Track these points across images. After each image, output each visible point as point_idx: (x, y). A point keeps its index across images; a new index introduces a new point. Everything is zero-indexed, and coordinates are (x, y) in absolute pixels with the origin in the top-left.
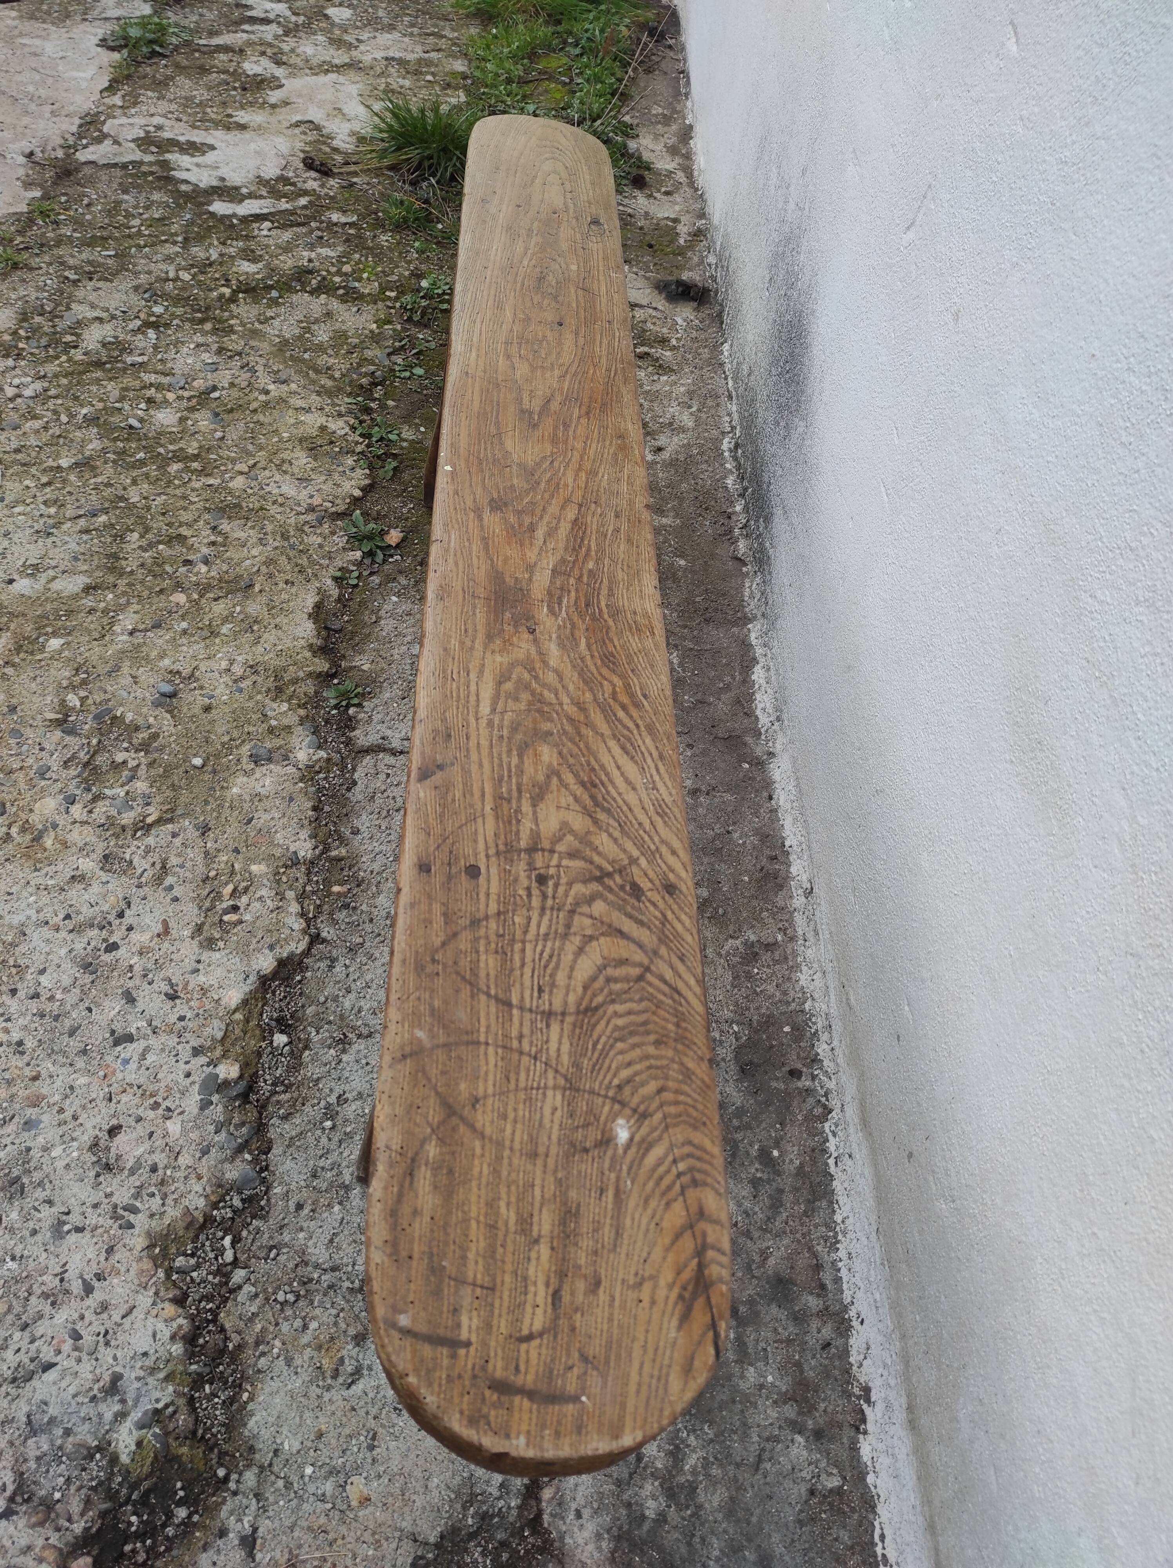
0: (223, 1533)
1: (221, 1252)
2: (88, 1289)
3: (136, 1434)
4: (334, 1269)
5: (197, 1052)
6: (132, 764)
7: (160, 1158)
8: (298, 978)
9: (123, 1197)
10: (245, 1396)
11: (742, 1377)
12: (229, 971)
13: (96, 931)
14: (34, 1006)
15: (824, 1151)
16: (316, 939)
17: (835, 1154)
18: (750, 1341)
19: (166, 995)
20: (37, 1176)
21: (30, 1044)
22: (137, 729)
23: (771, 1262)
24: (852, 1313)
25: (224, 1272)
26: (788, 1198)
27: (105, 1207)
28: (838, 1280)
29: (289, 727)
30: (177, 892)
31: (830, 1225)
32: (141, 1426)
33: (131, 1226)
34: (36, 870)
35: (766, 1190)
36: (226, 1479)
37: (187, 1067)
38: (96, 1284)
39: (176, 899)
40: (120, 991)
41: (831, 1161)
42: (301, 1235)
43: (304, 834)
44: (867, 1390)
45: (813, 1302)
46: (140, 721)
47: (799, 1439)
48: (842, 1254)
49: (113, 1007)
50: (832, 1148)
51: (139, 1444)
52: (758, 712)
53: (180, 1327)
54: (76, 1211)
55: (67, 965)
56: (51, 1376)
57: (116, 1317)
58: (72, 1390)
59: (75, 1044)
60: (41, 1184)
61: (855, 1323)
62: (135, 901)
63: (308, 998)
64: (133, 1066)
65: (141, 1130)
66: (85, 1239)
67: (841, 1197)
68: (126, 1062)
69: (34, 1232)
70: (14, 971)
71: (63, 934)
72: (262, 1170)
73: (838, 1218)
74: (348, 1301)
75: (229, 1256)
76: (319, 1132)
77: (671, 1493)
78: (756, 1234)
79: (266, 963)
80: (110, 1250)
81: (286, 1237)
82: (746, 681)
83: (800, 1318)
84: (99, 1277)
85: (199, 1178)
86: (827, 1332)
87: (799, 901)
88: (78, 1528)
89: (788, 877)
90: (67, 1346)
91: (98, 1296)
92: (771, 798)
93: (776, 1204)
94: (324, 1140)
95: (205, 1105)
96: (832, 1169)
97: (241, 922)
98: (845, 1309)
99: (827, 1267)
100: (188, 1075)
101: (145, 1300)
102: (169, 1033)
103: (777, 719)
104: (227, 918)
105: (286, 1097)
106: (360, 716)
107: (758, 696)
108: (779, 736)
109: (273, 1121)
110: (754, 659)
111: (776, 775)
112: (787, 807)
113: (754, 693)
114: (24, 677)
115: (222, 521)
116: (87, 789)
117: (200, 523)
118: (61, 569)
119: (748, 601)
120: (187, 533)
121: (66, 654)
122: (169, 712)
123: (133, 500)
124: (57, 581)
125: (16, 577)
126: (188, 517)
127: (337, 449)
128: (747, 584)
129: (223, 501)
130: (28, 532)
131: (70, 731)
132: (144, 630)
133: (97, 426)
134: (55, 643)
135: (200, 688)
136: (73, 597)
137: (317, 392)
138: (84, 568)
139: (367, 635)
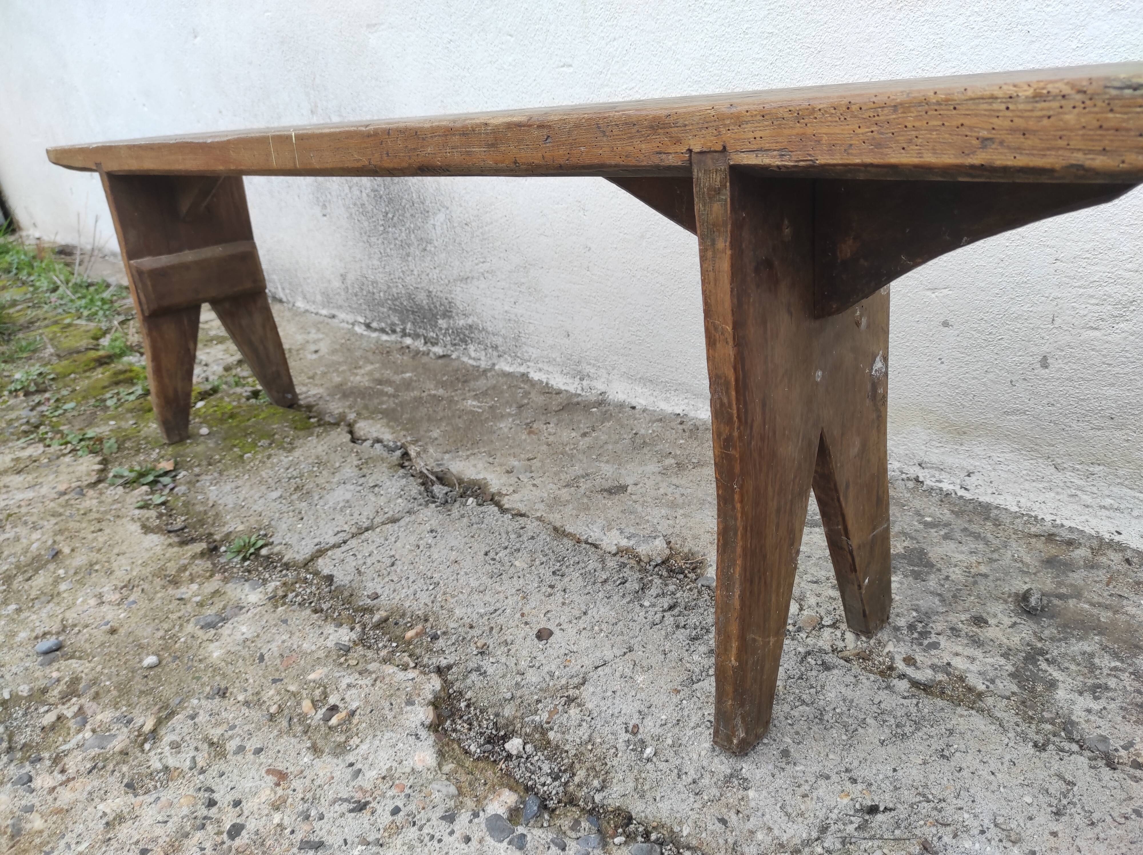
4: (824, 829)
5: (450, 818)
6: (71, 713)
8: (463, 705)
11: (1133, 617)
12: (394, 746)
13: (199, 835)
16: (442, 671)
17: (957, 488)
18: (1096, 599)
19: (351, 811)
22: (44, 691)
23: (1027, 559)
24: (1107, 536)
26: (975, 528)
28: (1071, 529)
29: (217, 592)
30: (252, 745)
31: (1016, 516)
35: (958, 535)
37: (457, 835)
39: (258, 751)
41: (961, 493)
42: (760, 836)
43: (330, 628)
45: (1081, 553)
46: (42, 683)
48: (1048, 518)
50: (951, 487)
52: (563, 388)
61: (1117, 538)
62: (213, 783)
63: (493, 706)
67: (997, 501)
72: (647, 835)
73: (1015, 509)
74: (872, 838)
76: (649, 766)
78: (995, 556)
79: (420, 715)
82: (534, 384)
83: (1091, 566)
86: (1116, 557)
92: (634, 408)
93: (977, 537)
94: (663, 766)
95: (519, 843)
96: (968, 496)
97: (352, 714)
98: (1101, 539)
99: (1054, 530)
100: (468, 841)
102: (399, 830)
103: (582, 379)
104: (334, 721)
105: (581, 775)
106: (276, 549)
107: (552, 382)
108: (594, 383)
109: (598, 798)
110: (523, 375)
111: (621, 397)
112: (652, 399)
113: (547, 384)
116: (36, 761)
119: (479, 363)
122: (69, 658)
127: (46, 461)
128: (466, 360)
135: (86, 626)
139: (216, 515)
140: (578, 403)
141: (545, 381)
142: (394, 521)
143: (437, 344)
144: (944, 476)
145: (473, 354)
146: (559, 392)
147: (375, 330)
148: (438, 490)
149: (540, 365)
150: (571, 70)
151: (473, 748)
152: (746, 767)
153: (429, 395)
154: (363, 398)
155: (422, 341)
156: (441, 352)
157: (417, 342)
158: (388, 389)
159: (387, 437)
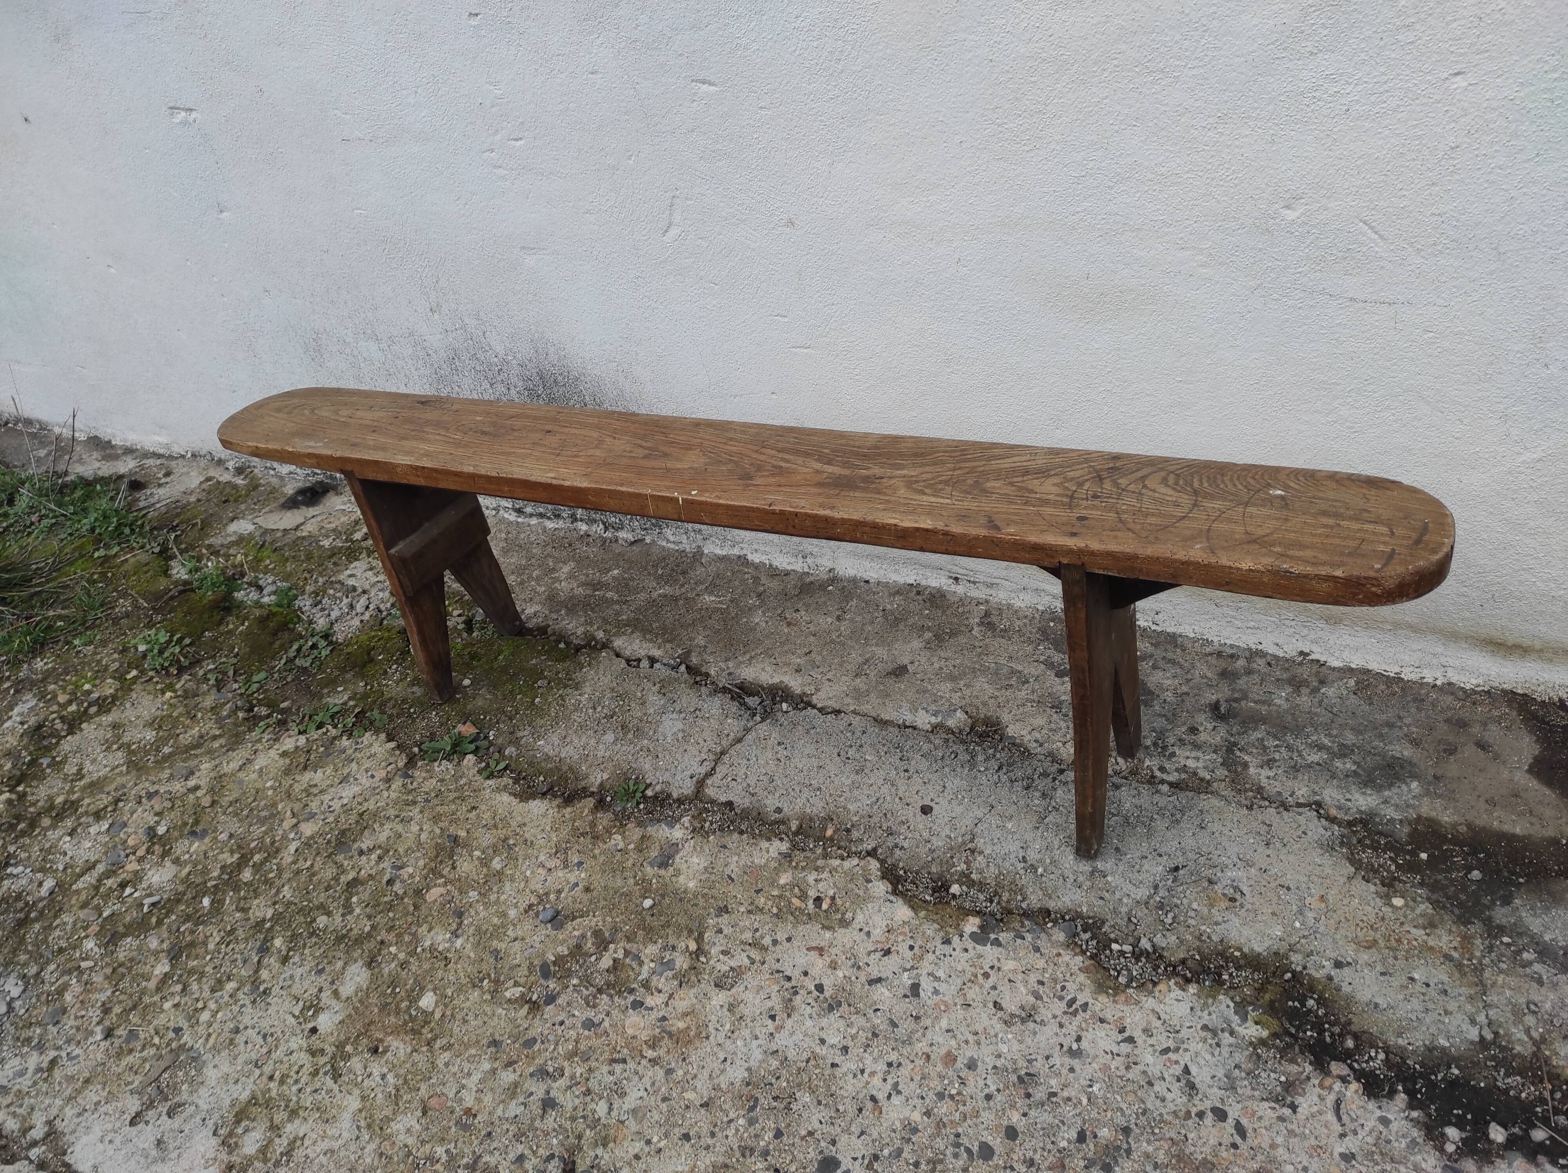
0: (1330, 978)
1: (1122, 953)
2: (1131, 1040)
3: (1250, 1023)
4: (1156, 887)
5: (947, 942)
6: (620, 954)
7: (1033, 978)
8: (901, 872)
9: (1059, 1007)
10: (1237, 954)
11: (1280, 706)
12: (880, 911)
13: (798, 997)
14: (855, 1051)
15: (1145, 630)
16: (872, 853)
17: (1150, 624)
18: (1257, 698)
19: (884, 955)
20: (1022, 1063)
21: (893, 1057)
22: (578, 947)
23: (1209, 675)
24: (1253, 647)
25: (1138, 954)
26: (1170, 655)
27: (1065, 1020)
28: (1231, 646)
29: (643, 837)
30: (781, 936)
31: (1195, 641)
32: (1244, 1019)
33: (1086, 1004)
34: (707, 1038)
35: (1161, 664)
36: (1294, 973)
37: (958, 950)
38: (1126, 1034)
39: (789, 940)
40: (867, 987)
41: (1154, 627)
42: (1125, 900)
43: (764, 844)
44: (1301, 653)
45: (1241, 663)
46: (572, 942)
47: (1323, 690)
48: (1216, 639)
49: (882, 993)
50: (1146, 624)
51: (1257, 1023)
52: (789, 568)
53: (1176, 984)
54: (1061, 1039)
55: (824, 1022)
56: (1193, 1070)
57: (1158, 1023)
58: (1208, 1057)
59: (906, 1026)
60: (1030, 1061)
61: (1260, 647)
62: (778, 966)
63: (923, 868)
64: (942, 987)
65: (1004, 988)
66: (1087, 1037)
67: (1179, 630)
68: (936, 992)
69: (1072, 1070)
70: (812, 1062)
71: (789, 1023)
72: (1063, 918)
73: (1192, 635)
74: (1182, 884)
75: (1127, 948)
76: (1044, 879)
77: (1343, 756)
78: (1189, 677)
79: (881, 888)
80: (1102, 1021)
81: (1124, 910)
82: (757, 567)
83: (1249, 672)
84: (1122, 1031)
85: (1059, 955)
86: (1262, 662)
87: (960, 589)
88: (1309, 1068)
89: (939, 590)
90: (1172, 1056)
91: (1137, 1034)
92: (867, 582)
93: (1173, 662)
94: (1052, 876)
95: (997, 943)
96: (1159, 629)
97: (833, 898)
98: (1250, 649)
99: (1221, 649)
100: (966, 950)
101: (1150, 1003)
102: (921, 958)
103: (804, 557)
104: (825, 906)
105: (1006, 896)
106: (658, 788)
107: (775, 563)
108: (819, 561)
109: (1024, 905)
110: (739, 557)
111: (851, 572)
112: (882, 572)
113: (771, 565)
114: (456, 1030)
115: (356, 846)
116: (632, 991)
117: (346, 863)
118: (326, 985)
119: (681, 547)
120: (351, 876)
121: (449, 992)
122: (574, 918)
123: (269, 913)
124: (341, 989)
125: (310, 1025)
126: (329, 873)
127: (322, 749)
128: (664, 543)
129: (329, 842)
130: (249, 1009)
131: (551, 999)
132: (460, 925)
133: (125, 935)
134: (427, 1001)
135: (559, 892)
136: (374, 979)
137: (228, 751)
138: (339, 964)
139: (571, 768)
140: (812, 583)
141: (767, 562)
142: (739, 740)
143: (622, 528)
145: (672, 538)
146: (787, 573)
147: (531, 515)
148: (753, 701)
149: (755, 546)
150: (786, 320)
151: (928, 898)
152: (1100, 865)
153: (659, 595)
154: (592, 610)
155: (601, 526)
156: (630, 537)
157: (594, 527)
158: (609, 595)
159: (657, 653)
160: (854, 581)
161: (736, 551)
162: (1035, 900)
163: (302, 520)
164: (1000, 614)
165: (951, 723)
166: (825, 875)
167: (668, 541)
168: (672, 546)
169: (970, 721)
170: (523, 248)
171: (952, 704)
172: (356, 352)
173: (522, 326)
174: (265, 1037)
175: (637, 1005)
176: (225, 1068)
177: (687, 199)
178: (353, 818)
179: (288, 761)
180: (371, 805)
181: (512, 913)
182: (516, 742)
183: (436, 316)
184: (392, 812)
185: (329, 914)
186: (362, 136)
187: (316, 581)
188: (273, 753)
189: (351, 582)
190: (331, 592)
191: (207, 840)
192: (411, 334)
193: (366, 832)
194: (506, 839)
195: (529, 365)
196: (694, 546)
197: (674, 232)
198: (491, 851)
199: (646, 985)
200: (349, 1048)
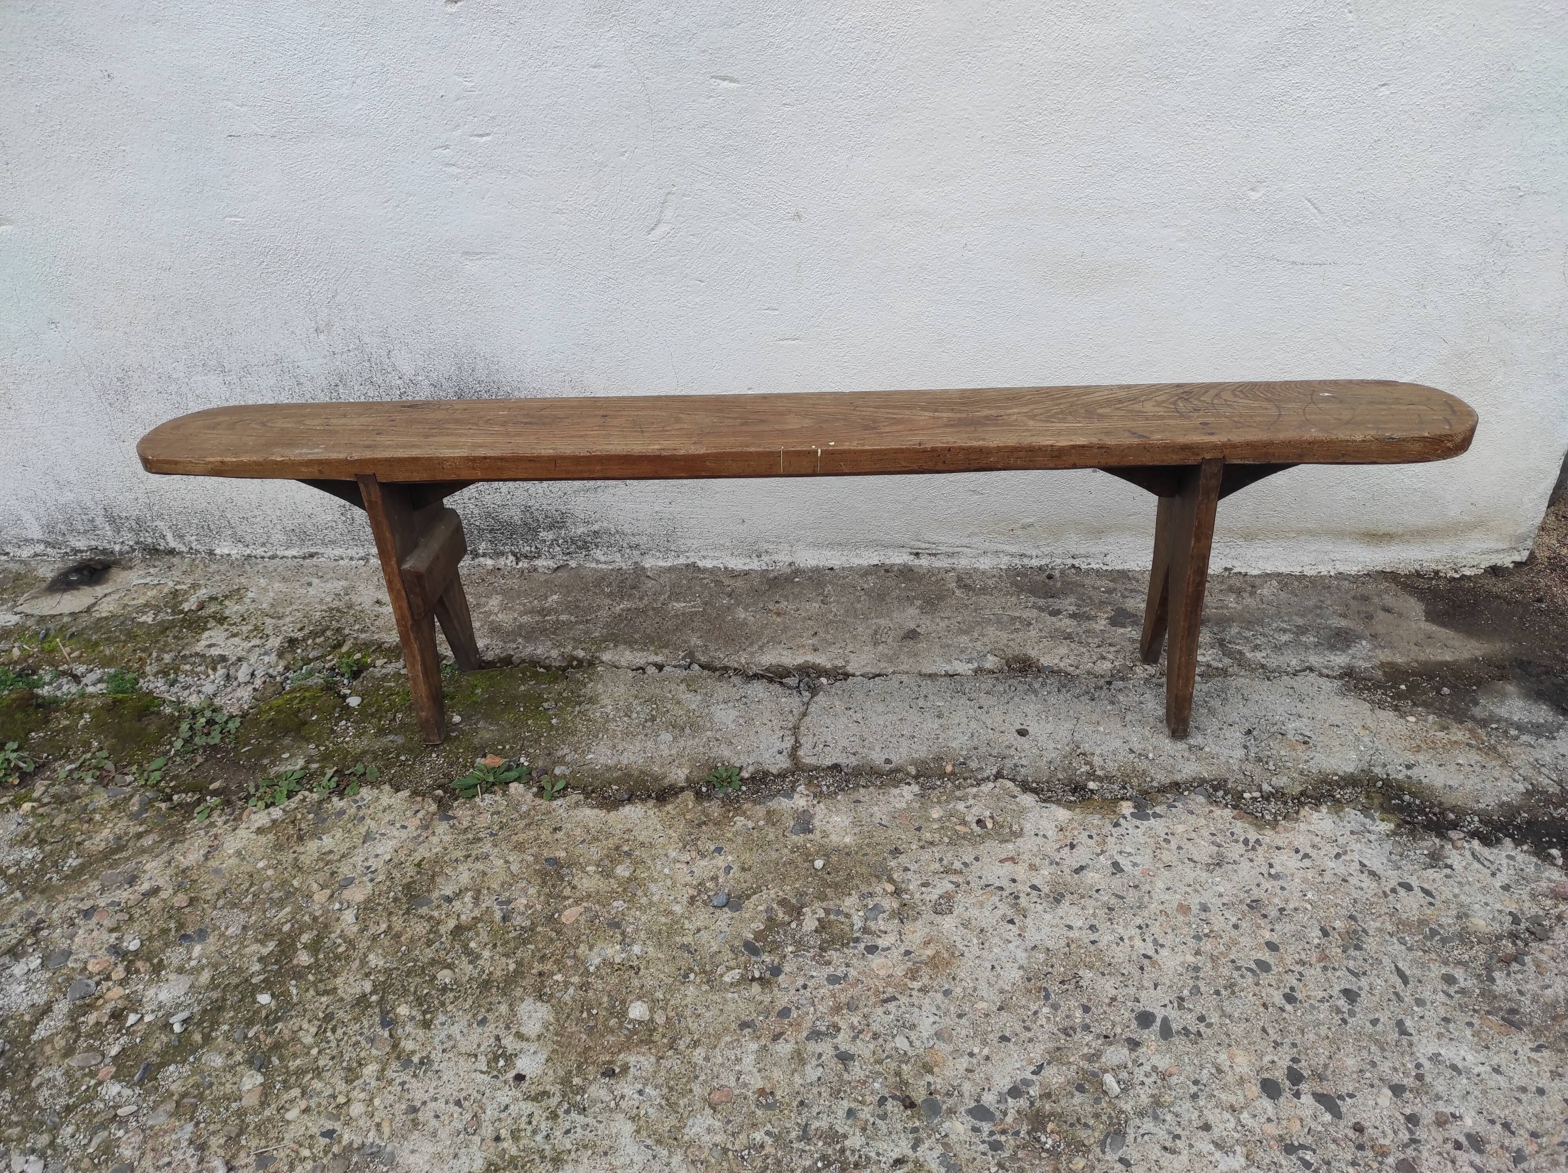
0: (1409, 777)
1: (1254, 799)
2: (1306, 856)
3: (1378, 822)
4: (1245, 747)
5: (1116, 825)
6: (821, 914)
7: (1205, 833)
8: (1035, 784)
9: (1240, 848)
10: (1335, 778)
12: (1041, 817)
13: (1022, 900)
14: (1103, 926)
15: (1098, 571)
16: (999, 776)
19: (1072, 849)
20: (1242, 895)
21: (1139, 921)
22: (770, 919)
25: (1266, 798)
26: (1129, 586)
27: (1251, 854)
29: (768, 812)
30: (968, 859)
31: (1142, 572)
32: (1374, 820)
33: (1258, 841)
34: (962, 955)
36: (1382, 780)
37: (1130, 828)
38: (1302, 853)
39: (977, 859)
40: (1076, 876)
41: (1105, 568)
42: (1231, 761)
43: (895, 791)
46: (762, 917)
47: (1259, 592)
49: (1090, 877)
51: (1383, 820)
52: (746, 568)
53: (1311, 808)
54: (1259, 870)
55: (1060, 912)
56: (1366, 862)
57: (1319, 839)
58: (1370, 851)
59: (1131, 895)
60: (1247, 892)
62: (983, 882)
63: (1049, 777)
64: (1138, 859)
65: (1188, 845)
66: (1276, 861)
67: (1126, 567)
68: (1135, 865)
69: (1283, 888)
70: (1073, 946)
71: (1028, 921)
72: (1192, 785)
73: (1138, 569)
74: (1262, 741)
75: (1257, 794)
76: (1158, 761)
77: (1303, 633)
79: (1028, 800)
80: (1278, 848)
81: (1235, 768)
82: (712, 571)
84: (1297, 851)
85: (1211, 811)
87: (924, 562)
88: (1437, 841)
89: (905, 565)
90: (1347, 858)
91: (1309, 850)
92: (832, 569)
94: (1163, 758)
95: (1156, 815)
96: (1109, 568)
97: (992, 817)
100: (1137, 827)
101: (1303, 826)
102: (1104, 842)
103: (759, 556)
104: (990, 825)
105: (1135, 782)
106: (751, 769)
107: (731, 566)
108: (775, 557)
109: (1155, 784)
110: (687, 566)
111: (812, 563)
112: (844, 558)
113: (726, 568)
114: (694, 1027)
115: (435, 895)
116: (857, 940)
117: (436, 914)
118: (502, 1033)
119: (616, 566)
120: (452, 923)
121: (659, 995)
122: (748, 897)
123: (368, 987)
124: (524, 1030)
125: (511, 1074)
126: (420, 928)
127: (311, 816)
128: (593, 565)
129: (395, 900)
130: (413, 1084)
131: (776, 971)
132: (623, 934)
133: (163, 1065)
134: (637, 1011)
135: (715, 878)
136: (558, 1009)
137: (173, 844)
138: (504, 1008)
139: (641, 772)
140: (776, 578)
141: (721, 566)
142: (804, 714)
143: (539, 556)
144: (1090, 560)
145: (603, 559)
146: (747, 573)
148: (792, 681)
149: (703, 553)
150: (777, 313)
151: (1072, 799)
152: (1192, 741)
153: (622, 610)
154: (554, 633)
155: (511, 558)
156: (552, 564)
157: (502, 561)
158: (564, 617)
159: (659, 659)
160: (817, 570)
161: (682, 560)
162: (1162, 778)
163: (93, 601)
164: (970, 577)
165: (988, 665)
166: (971, 802)
167: (598, 562)
168: (604, 566)
169: (1003, 661)
170: (467, 253)
171: (979, 652)
172: (184, 389)
173: (445, 340)
174: (458, 1103)
175: (872, 949)
176: (429, 1148)
177: (684, 195)
178: (411, 871)
179: (271, 836)
180: (423, 852)
181: (677, 909)
182: (561, 761)
183: (322, 337)
184: (459, 854)
185: (450, 966)
186: (260, 132)
187: (159, 659)
188: (242, 832)
189: (215, 652)
190: (188, 667)
191: (212, 939)
192: (278, 361)
193: (438, 880)
194: (617, 848)
195: (446, 385)
196: (630, 563)
197: (663, 229)
198: (606, 862)
199: (865, 930)
200: (576, 1081)
